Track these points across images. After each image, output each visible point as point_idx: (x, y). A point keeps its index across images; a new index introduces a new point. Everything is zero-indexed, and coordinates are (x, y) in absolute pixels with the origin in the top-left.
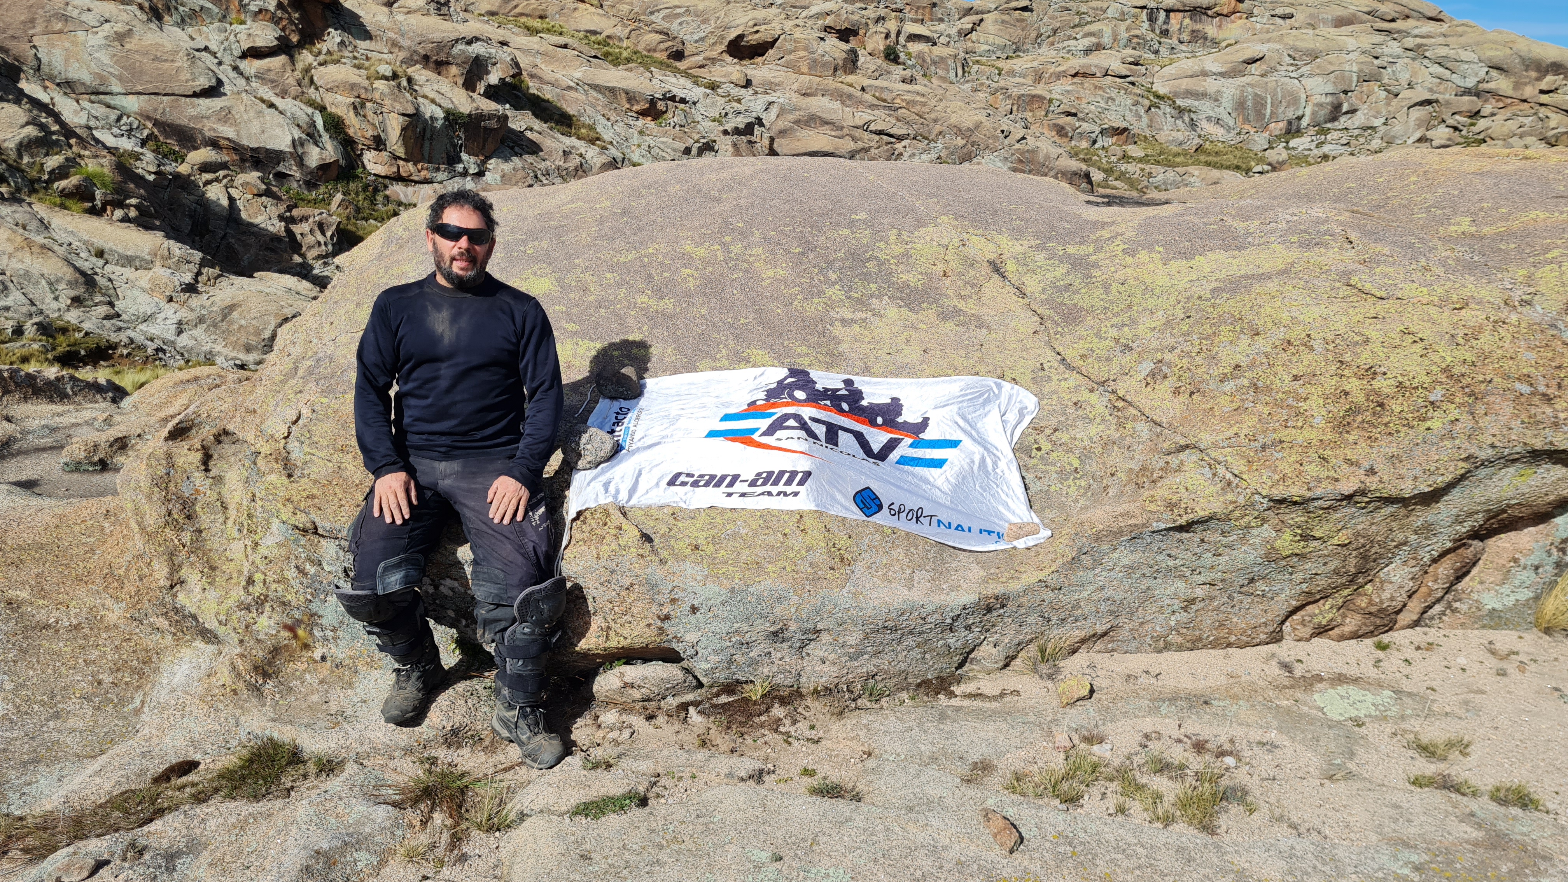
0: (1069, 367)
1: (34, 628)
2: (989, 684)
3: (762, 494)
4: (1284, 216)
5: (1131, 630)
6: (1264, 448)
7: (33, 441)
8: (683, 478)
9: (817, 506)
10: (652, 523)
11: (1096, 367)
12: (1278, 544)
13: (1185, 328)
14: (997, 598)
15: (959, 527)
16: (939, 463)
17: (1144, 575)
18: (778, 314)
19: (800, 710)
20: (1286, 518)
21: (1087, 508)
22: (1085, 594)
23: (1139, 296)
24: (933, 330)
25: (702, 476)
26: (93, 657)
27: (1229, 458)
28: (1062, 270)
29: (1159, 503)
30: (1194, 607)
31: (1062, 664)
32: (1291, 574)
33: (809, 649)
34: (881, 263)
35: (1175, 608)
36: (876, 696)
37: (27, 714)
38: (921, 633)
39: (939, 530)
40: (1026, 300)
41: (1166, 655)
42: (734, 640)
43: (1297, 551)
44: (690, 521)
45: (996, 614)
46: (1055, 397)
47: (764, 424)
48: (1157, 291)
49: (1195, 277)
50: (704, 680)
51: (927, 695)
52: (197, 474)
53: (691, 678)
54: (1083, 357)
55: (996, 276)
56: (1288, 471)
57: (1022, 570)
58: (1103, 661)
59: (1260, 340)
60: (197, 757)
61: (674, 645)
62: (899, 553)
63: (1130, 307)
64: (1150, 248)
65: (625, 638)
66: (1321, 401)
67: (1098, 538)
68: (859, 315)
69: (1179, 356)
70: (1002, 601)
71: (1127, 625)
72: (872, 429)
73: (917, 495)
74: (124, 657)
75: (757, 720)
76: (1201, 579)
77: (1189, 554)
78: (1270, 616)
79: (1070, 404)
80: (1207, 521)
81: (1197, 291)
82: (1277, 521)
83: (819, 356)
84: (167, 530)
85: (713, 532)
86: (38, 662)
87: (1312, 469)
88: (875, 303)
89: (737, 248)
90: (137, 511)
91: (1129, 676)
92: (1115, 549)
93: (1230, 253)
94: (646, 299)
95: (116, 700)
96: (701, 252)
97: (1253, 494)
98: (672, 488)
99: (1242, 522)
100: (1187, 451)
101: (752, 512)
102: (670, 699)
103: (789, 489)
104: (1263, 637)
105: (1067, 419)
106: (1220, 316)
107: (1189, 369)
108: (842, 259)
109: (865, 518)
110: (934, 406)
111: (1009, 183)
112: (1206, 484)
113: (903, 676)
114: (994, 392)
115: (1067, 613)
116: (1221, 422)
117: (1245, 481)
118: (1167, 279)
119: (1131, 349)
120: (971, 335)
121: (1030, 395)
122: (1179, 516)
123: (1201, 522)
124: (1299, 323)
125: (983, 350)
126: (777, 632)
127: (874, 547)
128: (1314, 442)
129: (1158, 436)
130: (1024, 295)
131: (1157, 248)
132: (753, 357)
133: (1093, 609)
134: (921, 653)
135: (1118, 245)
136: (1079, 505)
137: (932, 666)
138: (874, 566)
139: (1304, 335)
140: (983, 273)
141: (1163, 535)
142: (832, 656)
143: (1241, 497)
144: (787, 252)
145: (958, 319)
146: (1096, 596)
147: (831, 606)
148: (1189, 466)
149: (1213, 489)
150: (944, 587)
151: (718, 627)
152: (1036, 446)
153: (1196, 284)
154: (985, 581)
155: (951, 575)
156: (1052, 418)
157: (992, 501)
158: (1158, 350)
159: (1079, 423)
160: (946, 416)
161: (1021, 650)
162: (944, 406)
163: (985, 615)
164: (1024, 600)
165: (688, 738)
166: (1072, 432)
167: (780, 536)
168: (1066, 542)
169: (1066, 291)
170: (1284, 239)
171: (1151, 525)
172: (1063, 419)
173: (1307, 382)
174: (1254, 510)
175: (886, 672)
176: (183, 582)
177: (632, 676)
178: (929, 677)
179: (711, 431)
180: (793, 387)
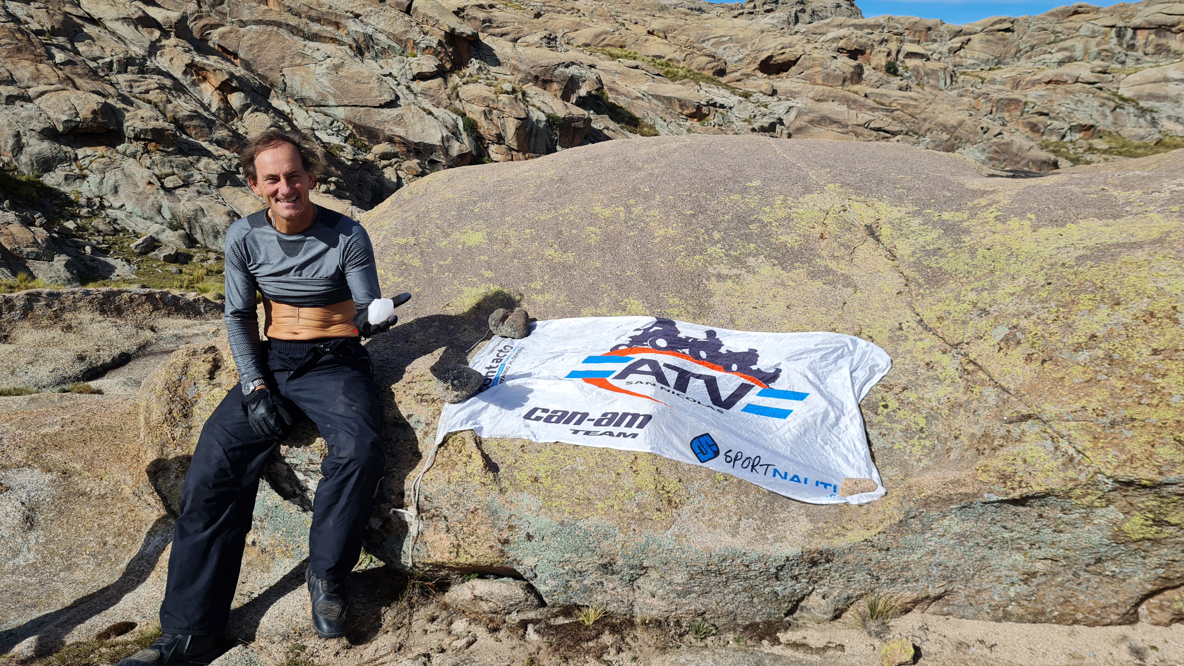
0: (926, 328)
1: (74, 494)
2: (817, 635)
3: (605, 433)
4: (1169, 186)
5: (967, 596)
6: (1113, 424)
7: (163, 345)
8: (538, 413)
9: (652, 449)
10: (502, 454)
11: (952, 329)
12: (1126, 527)
13: (1044, 295)
14: (821, 553)
15: (795, 478)
16: (783, 414)
17: (978, 544)
18: (661, 269)
19: (628, 639)
20: (1135, 501)
21: (926, 469)
22: (915, 557)
23: (1003, 262)
24: (800, 287)
25: (556, 412)
26: (105, 522)
27: (1073, 432)
28: (934, 234)
29: (992, 474)
30: (1035, 581)
31: (892, 623)
32: (1144, 558)
33: (640, 581)
34: (764, 225)
35: (1015, 579)
36: (702, 634)
37: (48, 564)
38: (746, 579)
39: (772, 479)
40: (896, 263)
41: (1005, 624)
42: (567, 568)
43: (1150, 536)
44: (536, 454)
45: (822, 568)
46: (909, 356)
47: (619, 367)
48: (1022, 258)
49: (1062, 244)
50: (546, 600)
51: (751, 638)
52: (202, 381)
53: (532, 597)
54: (940, 319)
55: (871, 240)
56: (1137, 452)
57: (849, 527)
58: (935, 623)
59: (1120, 309)
60: (137, 619)
61: (515, 567)
62: (729, 500)
63: (992, 272)
64: (1022, 215)
65: (472, 556)
66: (1181, 379)
67: (926, 503)
68: (735, 271)
69: (1034, 323)
70: (827, 556)
71: (962, 593)
72: (725, 374)
73: (757, 445)
74: (126, 524)
75: (585, 645)
76: (1042, 553)
77: (1027, 528)
78: (1121, 598)
79: (923, 363)
80: (1044, 497)
81: (1063, 257)
82: (1124, 503)
83: (689, 308)
84: (165, 425)
85: (554, 466)
86: (67, 522)
87: (1166, 452)
88: (751, 261)
90: (148, 409)
91: (961, 643)
92: (945, 516)
93: (1105, 221)
94: (552, 252)
95: (113, 559)
96: (607, 212)
97: (1096, 473)
98: (527, 421)
99: (1084, 501)
100: (1030, 422)
101: (592, 451)
102: (514, 615)
103: (629, 431)
104: (1114, 617)
105: (917, 379)
106: (1081, 284)
107: (1043, 336)
108: (728, 221)
109: (699, 464)
110: (788, 359)
111: (908, 156)
112: (1046, 457)
113: (732, 617)
114: (848, 349)
115: (897, 573)
116: (1070, 393)
117: (1088, 458)
118: (1034, 245)
119: (987, 313)
120: (837, 293)
121: (884, 353)
122: (1013, 489)
123: (1037, 497)
124: (1164, 294)
125: (845, 308)
126: (606, 565)
127: (704, 492)
128: (1170, 422)
129: (1004, 403)
130: (894, 257)
131: (1029, 215)
132: (629, 306)
133: (925, 572)
134: (749, 598)
135: (991, 213)
136: (922, 465)
137: (761, 610)
138: (701, 510)
139: (1169, 307)
140: (858, 236)
141: (996, 507)
142: (660, 592)
143: (1083, 475)
144: (680, 213)
145: (827, 278)
146: (927, 560)
147: (655, 546)
148: (1030, 437)
149: (1054, 464)
150: (769, 537)
151: (551, 555)
152: (884, 403)
153: (1062, 251)
154: (811, 535)
155: (778, 525)
156: (903, 377)
157: (832, 454)
158: (1014, 315)
159: (929, 384)
160: (797, 369)
161: (851, 604)
162: (797, 360)
163: (811, 567)
164: (850, 557)
165: (520, 655)
166: (921, 392)
167: (614, 475)
168: (895, 503)
169: (934, 255)
170: (1164, 209)
171: (982, 496)
172: (913, 378)
173: (1167, 357)
174: (1097, 489)
175: (713, 612)
176: (166, 469)
177: (482, 590)
178: (757, 620)
179: (573, 372)
180: (657, 335)
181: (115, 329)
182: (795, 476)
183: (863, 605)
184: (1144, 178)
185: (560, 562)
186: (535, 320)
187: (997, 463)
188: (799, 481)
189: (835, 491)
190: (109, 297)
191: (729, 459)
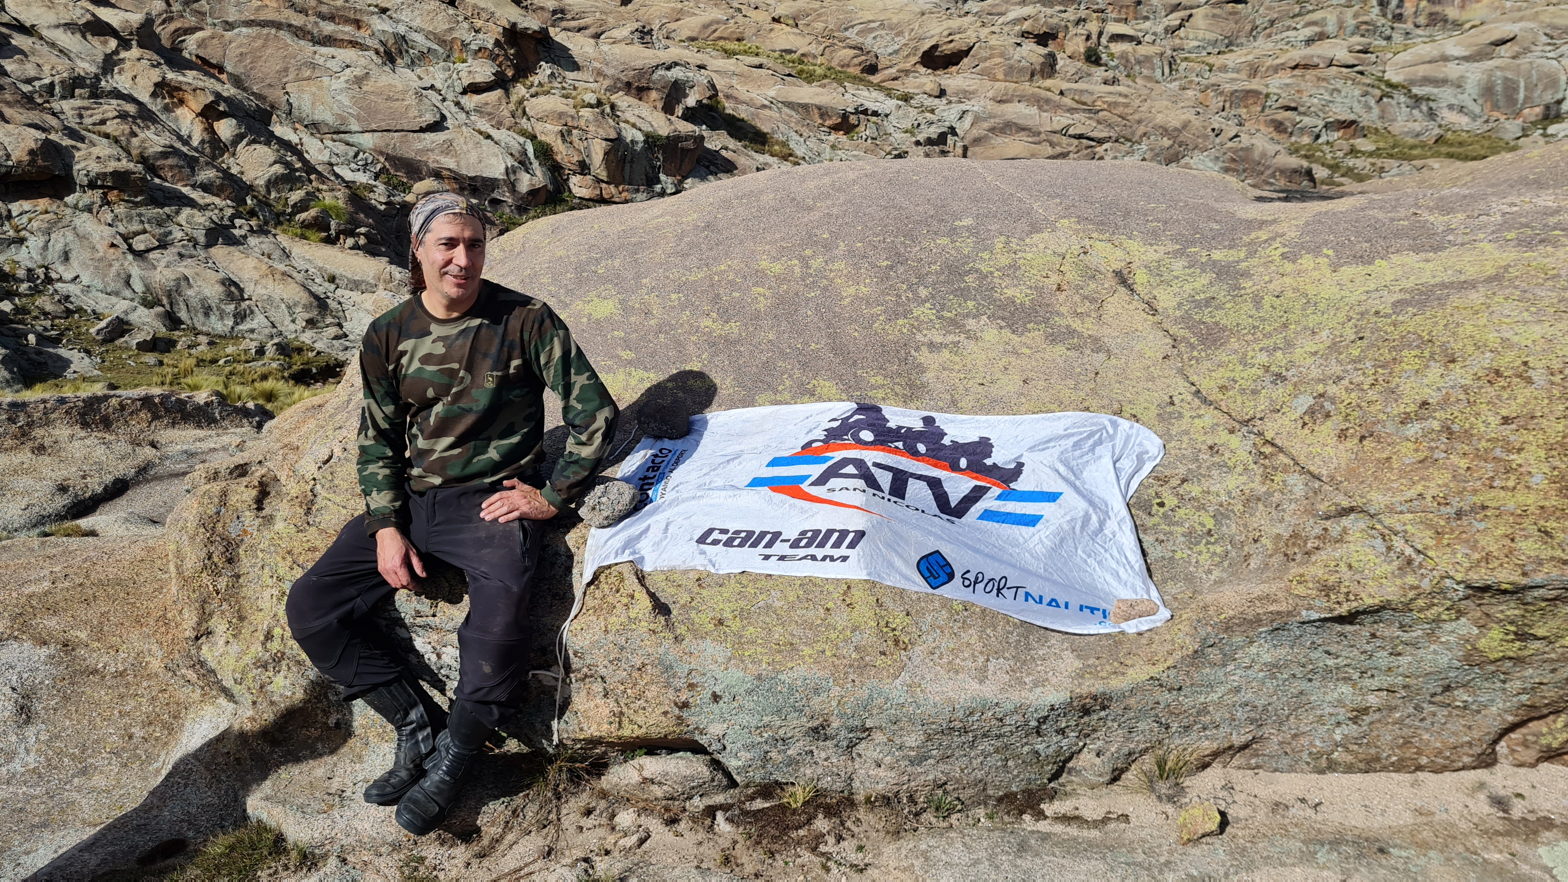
0: (1205, 401)
1: (82, 673)
2: (1092, 803)
3: (805, 558)
4: (1499, 207)
5: (1281, 743)
6: (1459, 514)
7: (171, 466)
8: (715, 535)
9: (869, 574)
10: (672, 591)
11: (1239, 401)
12: (1482, 644)
13: (1356, 353)
14: (1095, 698)
15: (1053, 603)
16: (1031, 521)
17: (1294, 676)
18: (855, 338)
19: (849, 824)
20: (1492, 610)
21: (1220, 582)
22: (1214, 697)
23: (1299, 312)
24: (1038, 355)
25: (737, 532)
26: (128, 708)
27: (1409, 527)
28: (1204, 280)
29: (1310, 585)
30: (1367, 719)
31: (1187, 782)
32: (1504, 682)
33: (862, 747)
34: (983, 276)
35: (1341, 718)
36: (944, 811)
37: (56, 768)
38: (998, 737)
39: (1025, 606)
40: (1158, 318)
41: (1330, 776)
42: (765, 735)
43: (1511, 654)
44: (718, 589)
45: (1096, 717)
46: (1185, 439)
47: (816, 470)
48: (1322, 306)
49: (1373, 287)
50: (738, 779)
51: (1008, 813)
52: (248, 513)
53: (720, 776)
54: (1223, 388)
55: (1122, 289)
56: (1494, 548)
57: (1129, 662)
58: (1242, 779)
59: (1456, 368)
60: (189, 835)
61: (697, 737)
62: (972, 636)
63: (1285, 326)
64: (1316, 251)
65: (640, 727)
66: (1542, 453)
67: (1227, 626)
68: (951, 338)
69: (1347, 389)
70: (1103, 701)
71: (1274, 737)
72: (953, 474)
73: (1001, 561)
74: (158, 709)
75: (794, 834)
76: (1375, 683)
77: (1356, 652)
78: (1476, 734)
79: (1204, 447)
80: (1377, 611)
81: (1375, 304)
82: (1479, 614)
83: (897, 389)
84: (204, 575)
85: (742, 603)
86: (77, 711)
87: (1529, 547)
88: (971, 323)
89: (817, 263)
90: (178, 554)
91: (1277, 804)
92: (1252, 642)
93: (1423, 255)
94: (709, 323)
95: (144, 757)
96: (777, 268)
97: (1442, 578)
98: (702, 546)
99: (1428, 613)
100: (1352, 516)
101: (790, 581)
102: (696, 800)
103: (836, 553)
104: (1467, 759)
105: (1199, 467)
106: (1403, 337)
107: (1359, 406)
108: (936, 272)
109: (930, 591)
110: (1031, 449)
111: (1155, 178)
112: (1377, 561)
113: (981, 786)
114: (1107, 432)
115: (1192, 719)
116: (1401, 477)
117: (1431, 559)
118: (1335, 289)
119: (1284, 379)
120: (1086, 360)
121: (1154, 436)
122: (1338, 603)
123: (1369, 612)
124: (1511, 346)
125: (1098, 379)
126: (817, 728)
127: (939, 627)
128: (1532, 509)
129: (1315, 493)
130: (1155, 312)
131: (1325, 251)
132: (818, 389)
133: (1227, 716)
134: (1002, 760)
135: (1276, 249)
136: (1213, 577)
137: (1018, 776)
138: (937, 651)
139: (1518, 362)
140: (1106, 286)
141: (1317, 627)
142: (888, 760)
143: (1426, 580)
144: (873, 266)
145: (1071, 341)
146: (1229, 699)
147: (881, 701)
148: (1354, 535)
149: (1387, 568)
150: (1027, 680)
151: (745, 719)
152: (1158, 501)
153: (1373, 296)
154: (1080, 675)
155: (1037, 665)
156: (1180, 466)
157: (1097, 569)
158: (1319, 381)
159: (1215, 473)
160: (1045, 462)
161: (1133, 761)
162: (1043, 450)
163: (1082, 717)
164: (1132, 701)
165: (710, 852)
166: (1205, 484)
167: (822, 611)
168: (1187, 629)
169: (1207, 306)
170: (1497, 237)
171: (1299, 613)
172: (1194, 467)
173: (1522, 426)
174: (1445, 598)
175: (957, 781)
176: (210, 633)
177: (653, 770)
178: (1014, 789)
179: (755, 479)
180: (859, 426)
181: (103, 447)
182: (1053, 600)
183: (1148, 762)
184: (1465, 197)
185: (758, 728)
187: (1316, 570)
188: (1058, 606)
189: (1105, 617)
190: (91, 404)
191: (967, 583)
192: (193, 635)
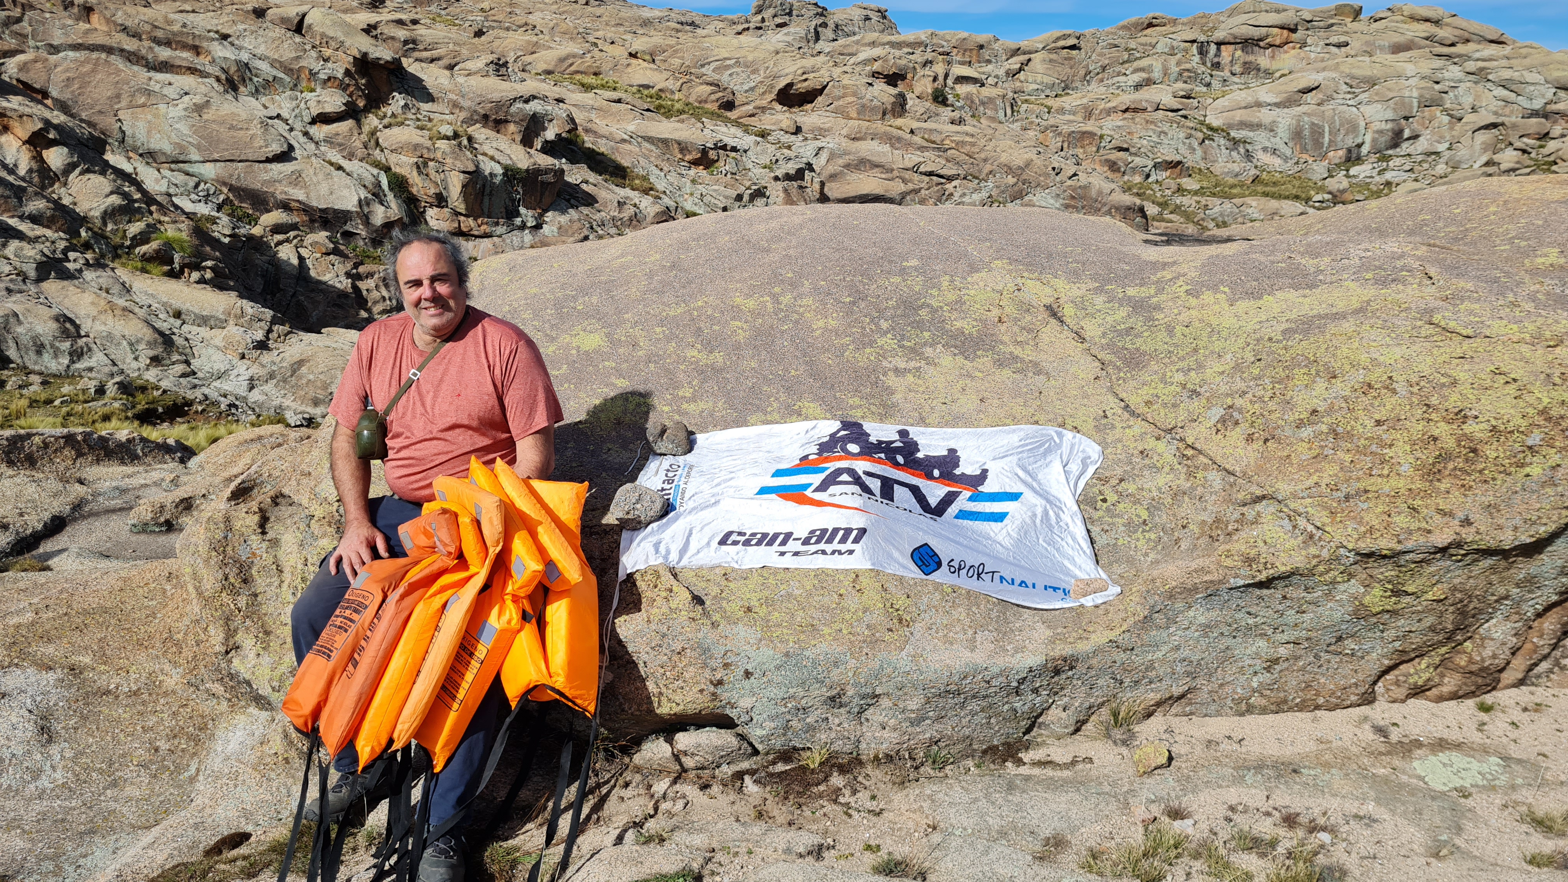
0: (1133, 414)
1: (95, 694)
2: (1059, 751)
3: (816, 552)
4: (1356, 252)
5: (1210, 692)
6: (1347, 498)
7: (103, 503)
8: (734, 537)
9: (873, 564)
10: (703, 585)
11: (1162, 414)
12: (1367, 600)
13: (1256, 372)
14: (1065, 660)
15: (1023, 583)
16: (999, 517)
17: (1222, 634)
18: (830, 366)
19: (860, 779)
20: (1375, 572)
21: (1157, 562)
22: (1159, 654)
23: (1205, 339)
24: (989, 378)
25: (753, 534)
26: (151, 723)
27: (1309, 509)
28: (1122, 313)
29: (1236, 558)
30: (1278, 668)
31: (1137, 728)
32: (1382, 631)
33: (868, 713)
34: (934, 311)
35: (1258, 668)
36: (939, 764)
38: (985, 697)
39: (1001, 587)
40: (1086, 345)
41: (1249, 718)
42: (790, 705)
43: (1388, 608)
44: (742, 582)
45: (1064, 676)
46: (1119, 445)
47: (817, 479)
48: (1224, 334)
49: (1264, 318)
50: (760, 747)
51: (993, 762)
52: (254, 537)
53: (746, 745)
54: (1148, 403)
55: (1053, 321)
56: (1375, 522)
57: (1091, 629)
58: (1180, 724)
59: (1338, 382)
60: (249, 828)
61: (728, 711)
62: (960, 613)
63: (1196, 350)
64: (1215, 288)
65: (678, 704)
66: (1408, 448)
67: (1171, 595)
68: (913, 364)
69: (1251, 402)
70: (1070, 662)
71: (1205, 689)
72: (929, 482)
74: (180, 723)
75: (815, 790)
76: (1285, 637)
77: (1271, 612)
78: (1361, 677)
79: (1136, 452)
80: (1289, 576)
81: (1267, 332)
82: (1365, 576)
83: (873, 408)
84: (224, 595)
85: (766, 593)
86: (98, 729)
87: (1402, 521)
88: (928, 351)
89: (786, 299)
90: (195, 576)
91: (1210, 742)
92: (1190, 607)
93: (1301, 292)
94: (695, 353)
96: (751, 304)
97: (1337, 547)
98: (724, 547)
99: (1327, 577)
100: (1264, 502)
101: (806, 572)
102: (724, 768)
103: (843, 547)
104: (1354, 698)
105: (1133, 469)
106: (1293, 359)
107: (1262, 415)
108: (894, 307)
109: (925, 577)
110: (993, 457)
111: (1064, 225)
112: (1285, 537)
113: (968, 742)
114: (1055, 442)
115: (1141, 674)
116: (1300, 470)
117: (1328, 533)
118: (1235, 320)
119: (1199, 394)
120: (1030, 381)
121: (1093, 444)
122: (1259, 571)
123: (1282, 578)
124: (1379, 365)
125: (1042, 398)
126: (834, 697)
127: (934, 607)
128: (1402, 491)
129: (1232, 486)
130: (1083, 340)
131: (1222, 288)
132: (804, 410)
133: (1169, 670)
134: (986, 718)
135: (1180, 286)
136: (1149, 559)
137: (998, 731)
138: (933, 627)
139: (1385, 377)
140: (1039, 318)
141: (1242, 592)
142: (892, 722)
143: (1325, 551)
144: (838, 301)
145: (1015, 366)
146: (1171, 657)
148: (1267, 517)
149: (1294, 542)
150: (1009, 648)
151: (772, 692)
152: (1102, 497)
153: (1265, 326)
154: (1052, 641)
155: (1015, 635)
156: (1117, 468)
157: (1057, 555)
158: (1228, 395)
159: (1146, 473)
160: (1006, 468)
161: (1093, 714)
162: (1003, 457)
163: (1053, 677)
164: (1094, 662)
165: (743, 809)
166: (1140, 482)
167: (836, 596)
168: (1137, 599)
169: (1127, 335)
170: (1358, 277)
171: (1228, 581)
172: (1128, 468)
173: (1391, 427)
174: (1340, 564)
175: (949, 738)
176: (238, 647)
177: (687, 743)
178: (996, 743)
179: (762, 488)
180: (846, 440)
181: (34, 485)
182: (1022, 582)
183: (1105, 713)
185: (783, 699)
186: (692, 433)
188: (1027, 587)
189: (1066, 594)
190: (15, 443)
192: (223, 649)
